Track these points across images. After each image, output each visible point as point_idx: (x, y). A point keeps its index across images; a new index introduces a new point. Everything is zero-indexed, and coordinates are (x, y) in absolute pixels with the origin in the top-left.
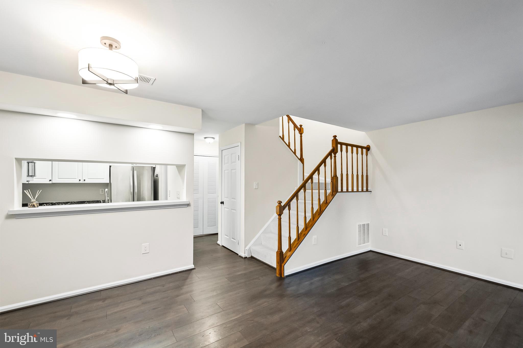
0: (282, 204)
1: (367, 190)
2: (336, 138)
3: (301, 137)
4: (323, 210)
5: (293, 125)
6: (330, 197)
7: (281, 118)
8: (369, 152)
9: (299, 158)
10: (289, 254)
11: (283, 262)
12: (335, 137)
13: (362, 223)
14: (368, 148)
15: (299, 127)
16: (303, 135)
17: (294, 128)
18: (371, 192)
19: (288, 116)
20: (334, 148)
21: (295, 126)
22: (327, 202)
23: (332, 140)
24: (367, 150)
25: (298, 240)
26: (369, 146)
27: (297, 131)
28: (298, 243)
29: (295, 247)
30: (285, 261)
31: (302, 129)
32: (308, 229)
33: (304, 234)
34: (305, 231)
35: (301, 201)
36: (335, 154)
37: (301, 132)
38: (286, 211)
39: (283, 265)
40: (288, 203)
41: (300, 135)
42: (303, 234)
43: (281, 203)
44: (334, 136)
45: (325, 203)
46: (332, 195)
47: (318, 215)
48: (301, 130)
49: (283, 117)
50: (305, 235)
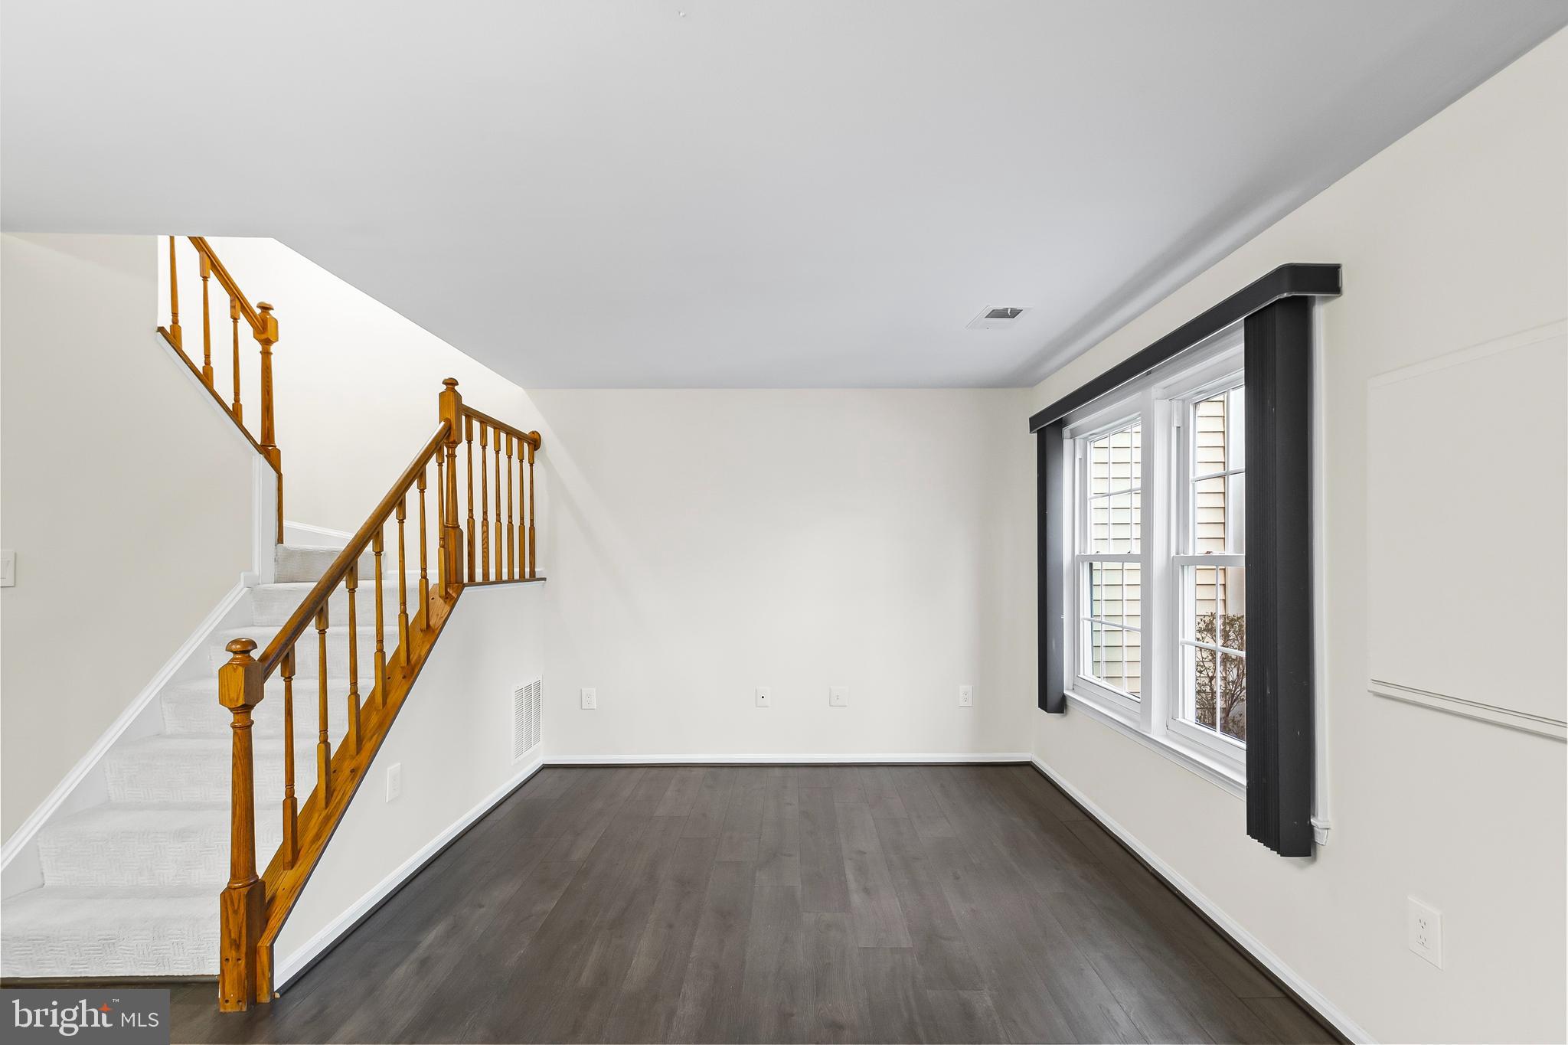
0: (256, 654)
1: (533, 577)
2: (456, 388)
3: (266, 355)
4: (420, 656)
5: (227, 298)
6: (438, 605)
7: (163, 242)
8: (536, 453)
9: (259, 441)
10: (288, 878)
11: (263, 931)
12: (451, 383)
13: (523, 685)
14: (535, 442)
15: (258, 311)
16: (273, 348)
17: (233, 307)
18: (544, 579)
19: (199, 243)
20: (450, 425)
21: (238, 302)
22: (432, 623)
23: (441, 395)
24: (533, 446)
25: (327, 804)
26: (536, 436)
27: (245, 327)
28: (327, 819)
29: (318, 837)
30: (273, 922)
31: (273, 323)
32: (368, 746)
33: (353, 771)
34: (353, 758)
35: (338, 629)
36: (453, 445)
37: (270, 335)
38: (274, 683)
39: (263, 943)
40: (286, 645)
41: (259, 347)
42: (347, 772)
43: (249, 651)
44: (445, 380)
45: (422, 630)
46: (447, 598)
47: (404, 677)
48: (264, 327)
49: (172, 239)
50: (358, 774)
